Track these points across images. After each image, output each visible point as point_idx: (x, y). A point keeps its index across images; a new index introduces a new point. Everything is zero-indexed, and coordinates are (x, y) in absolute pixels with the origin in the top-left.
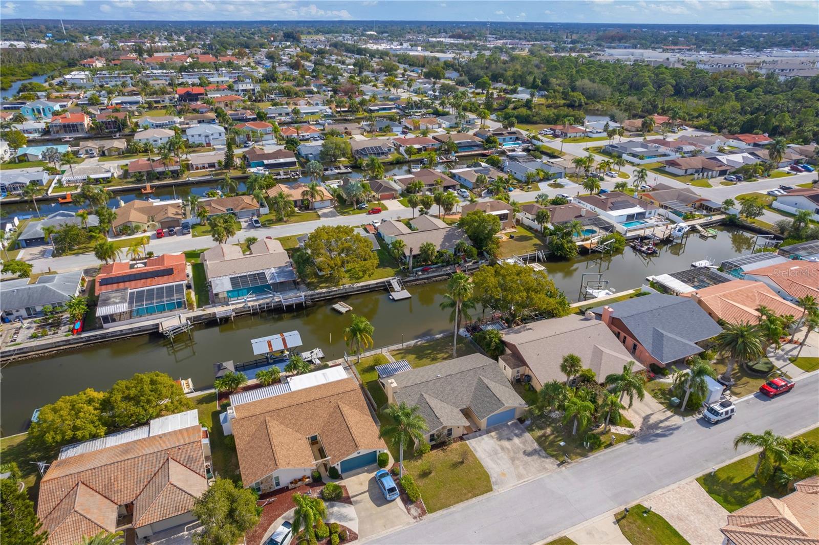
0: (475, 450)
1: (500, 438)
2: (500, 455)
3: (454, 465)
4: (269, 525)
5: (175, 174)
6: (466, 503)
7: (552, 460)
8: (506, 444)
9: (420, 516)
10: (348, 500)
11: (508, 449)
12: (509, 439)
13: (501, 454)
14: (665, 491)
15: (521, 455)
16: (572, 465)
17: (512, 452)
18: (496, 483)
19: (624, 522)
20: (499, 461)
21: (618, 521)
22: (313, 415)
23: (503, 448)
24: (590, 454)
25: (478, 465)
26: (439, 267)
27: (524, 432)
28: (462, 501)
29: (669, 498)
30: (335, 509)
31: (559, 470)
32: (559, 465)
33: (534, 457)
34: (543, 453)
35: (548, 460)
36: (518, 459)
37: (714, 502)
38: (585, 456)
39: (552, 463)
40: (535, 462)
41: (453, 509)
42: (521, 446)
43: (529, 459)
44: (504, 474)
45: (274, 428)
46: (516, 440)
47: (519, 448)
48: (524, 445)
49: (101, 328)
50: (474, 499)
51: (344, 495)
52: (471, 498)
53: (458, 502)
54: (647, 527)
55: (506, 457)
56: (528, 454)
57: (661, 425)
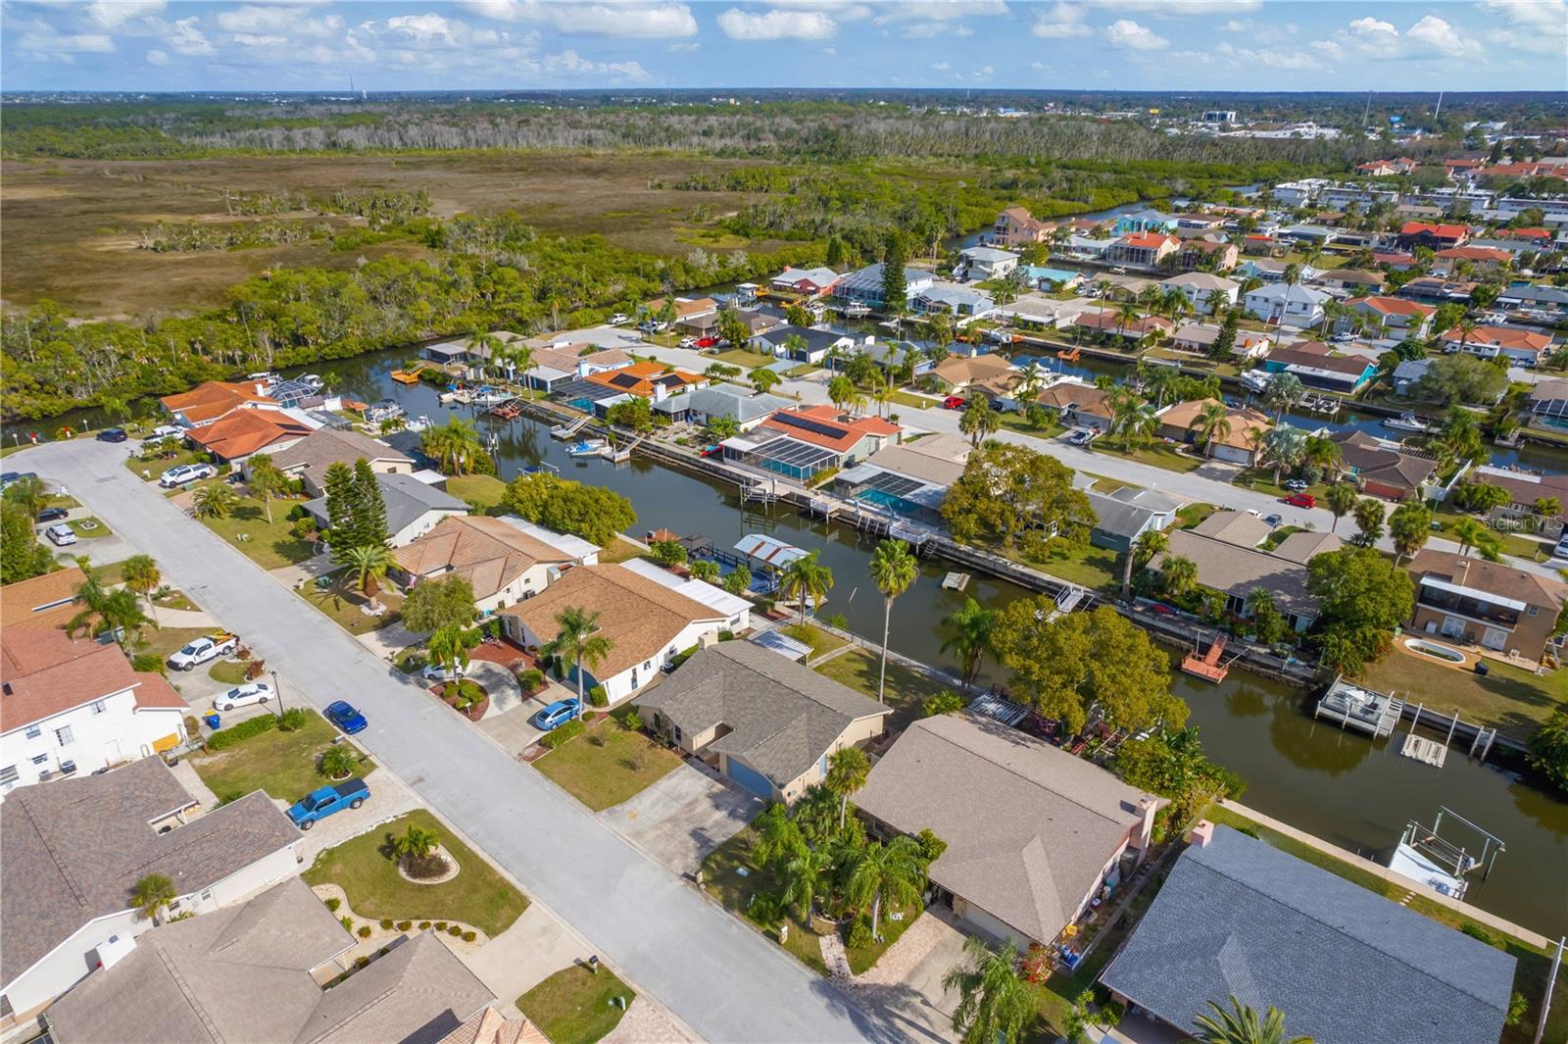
0: (670, 778)
1: (712, 796)
2: (674, 804)
3: (626, 762)
5: (1130, 344)
6: (561, 794)
7: (693, 864)
8: (706, 804)
9: (525, 759)
10: (528, 697)
11: (693, 810)
12: (718, 807)
13: (676, 807)
14: (684, 1033)
15: (688, 827)
16: (695, 892)
17: (690, 815)
18: (611, 813)
20: (659, 807)
23: (691, 804)
24: (737, 913)
25: (641, 787)
26: (1191, 619)
28: (564, 788)
31: (675, 878)
32: (685, 876)
33: (694, 842)
34: (705, 852)
35: (690, 861)
36: (677, 826)
38: (728, 905)
39: (686, 866)
40: (682, 844)
41: (548, 783)
42: (711, 823)
43: (686, 837)
44: (635, 816)
46: (720, 816)
47: (704, 821)
48: (714, 826)
49: (722, 461)
50: (572, 799)
51: (532, 692)
52: (574, 795)
53: (560, 785)
54: (582, 1006)
55: (673, 811)
56: (696, 834)
57: (899, 1024)
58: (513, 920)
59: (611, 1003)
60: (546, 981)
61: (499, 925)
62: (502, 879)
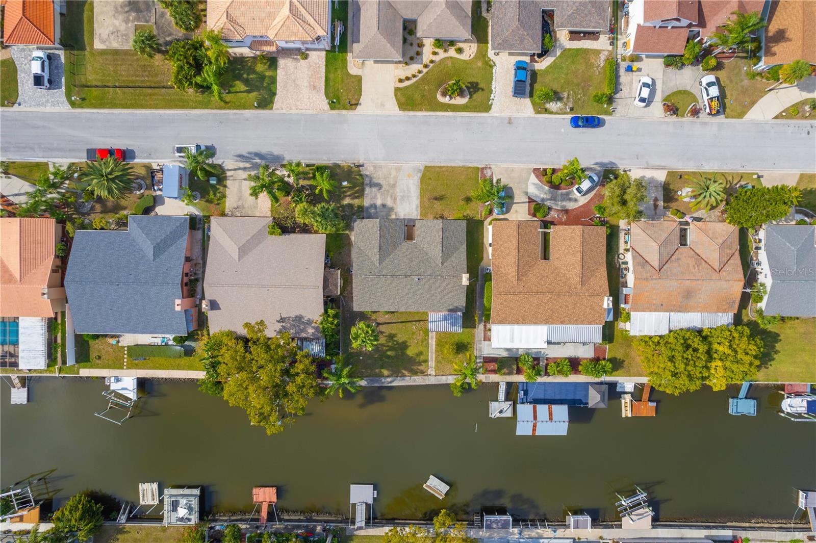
0: (417, 207)
1: (391, 209)
2: (401, 194)
3: (442, 199)
4: (588, 202)
6: (450, 164)
7: (364, 171)
8: (389, 203)
9: (486, 168)
10: (531, 201)
11: (391, 197)
12: (384, 206)
13: (399, 194)
14: (304, 111)
15: (385, 187)
16: (352, 162)
17: (390, 193)
18: (419, 171)
19: (353, 102)
20: (405, 189)
21: (357, 104)
22: (540, 279)
23: (395, 199)
24: (330, 165)
25: (423, 192)
27: (368, 208)
28: (452, 167)
29: (306, 105)
30: (542, 196)
31: (365, 162)
32: (362, 166)
33: (376, 182)
34: (367, 181)
35: (368, 173)
36: (389, 185)
37: (278, 87)
38: (337, 166)
39: (366, 169)
40: (379, 177)
41: (461, 164)
42: (379, 196)
43: (381, 182)
44: (409, 176)
45: (576, 274)
46: (379, 202)
47: (382, 195)
48: (376, 195)
50: (442, 165)
51: (533, 205)
52: (444, 167)
53: (455, 167)
54: (342, 93)
55: (398, 190)
56: (379, 186)
57: (248, 165)
58: (397, 100)
59: (335, 100)
60: (361, 89)
61: (399, 94)
62: (421, 110)
